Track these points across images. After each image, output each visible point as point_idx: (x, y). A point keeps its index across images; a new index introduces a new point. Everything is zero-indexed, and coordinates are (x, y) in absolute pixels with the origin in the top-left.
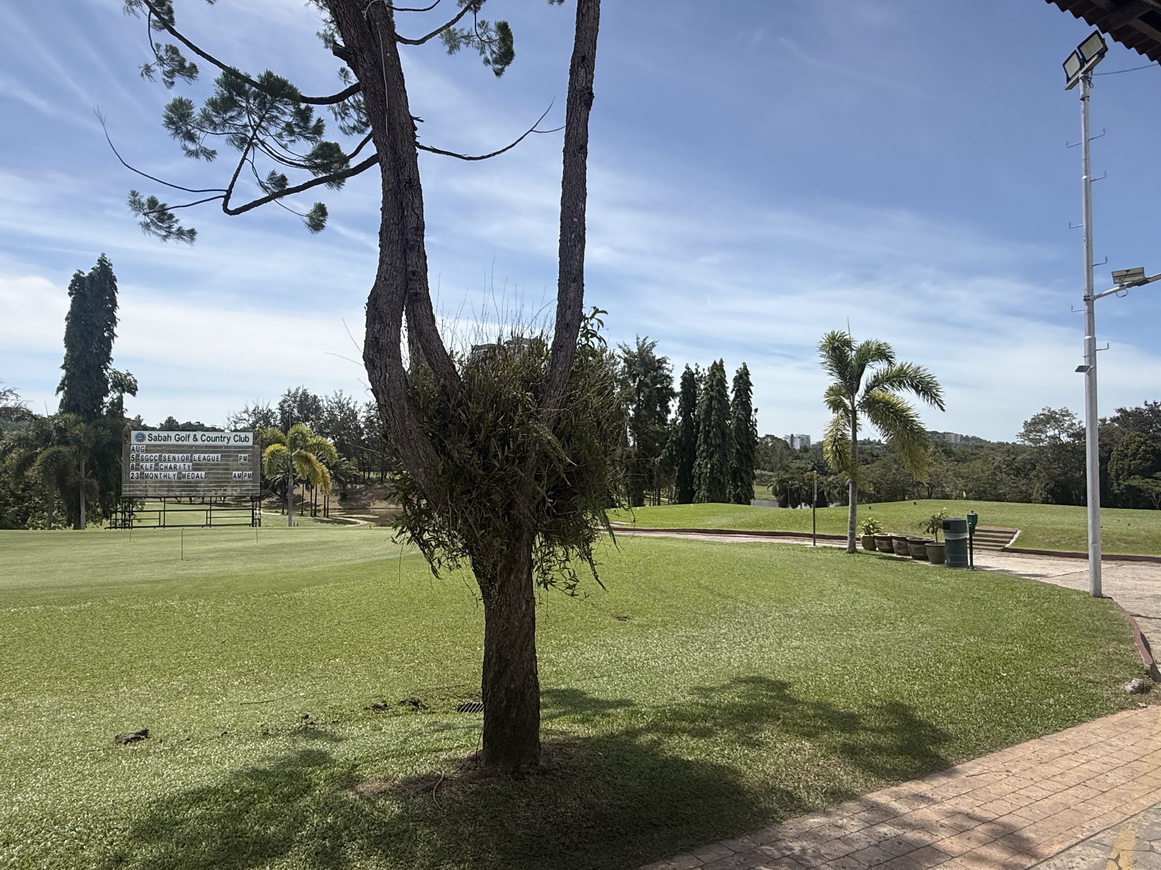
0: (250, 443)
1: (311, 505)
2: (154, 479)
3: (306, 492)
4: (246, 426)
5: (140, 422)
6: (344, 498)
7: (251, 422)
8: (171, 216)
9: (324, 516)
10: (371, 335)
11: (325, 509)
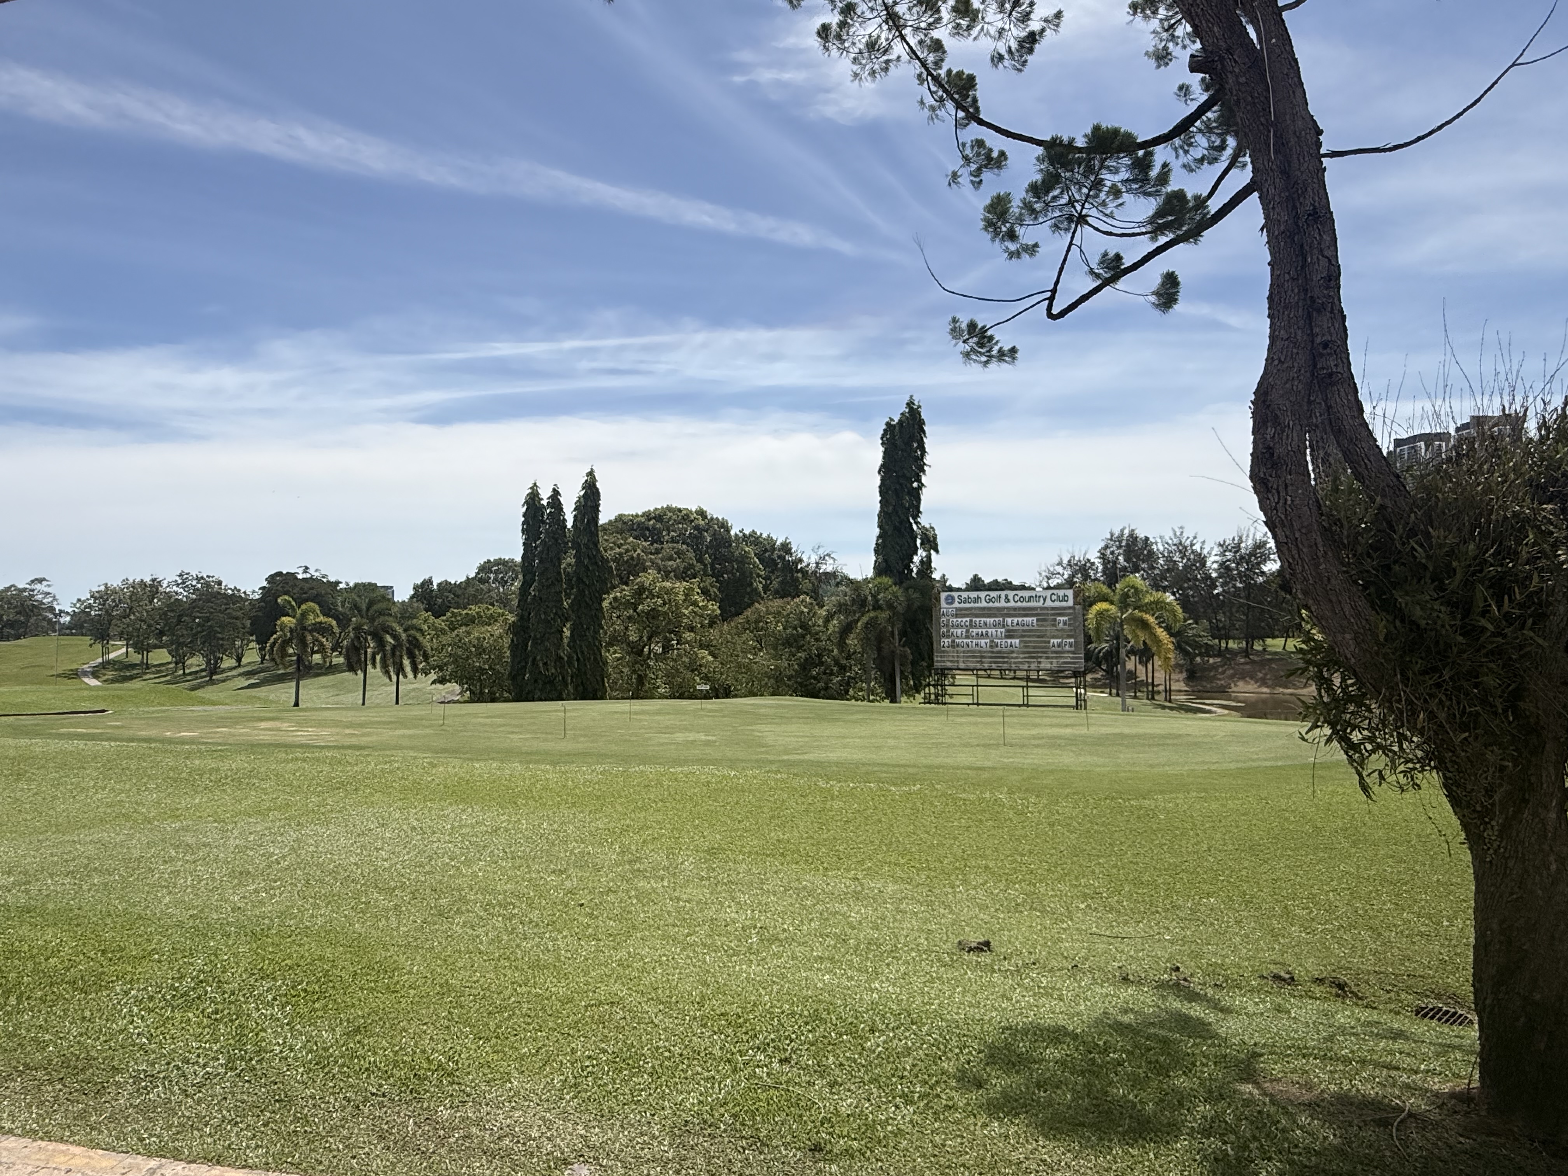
0: (1070, 603)
1: (1147, 684)
2: (965, 649)
3: (1139, 667)
4: (1059, 581)
5: (945, 581)
6: (1192, 676)
7: (1066, 576)
8: (991, 338)
9: (1166, 700)
10: (1261, 446)
11: (1166, 690)
